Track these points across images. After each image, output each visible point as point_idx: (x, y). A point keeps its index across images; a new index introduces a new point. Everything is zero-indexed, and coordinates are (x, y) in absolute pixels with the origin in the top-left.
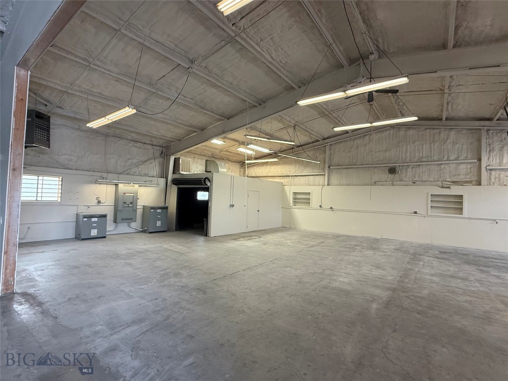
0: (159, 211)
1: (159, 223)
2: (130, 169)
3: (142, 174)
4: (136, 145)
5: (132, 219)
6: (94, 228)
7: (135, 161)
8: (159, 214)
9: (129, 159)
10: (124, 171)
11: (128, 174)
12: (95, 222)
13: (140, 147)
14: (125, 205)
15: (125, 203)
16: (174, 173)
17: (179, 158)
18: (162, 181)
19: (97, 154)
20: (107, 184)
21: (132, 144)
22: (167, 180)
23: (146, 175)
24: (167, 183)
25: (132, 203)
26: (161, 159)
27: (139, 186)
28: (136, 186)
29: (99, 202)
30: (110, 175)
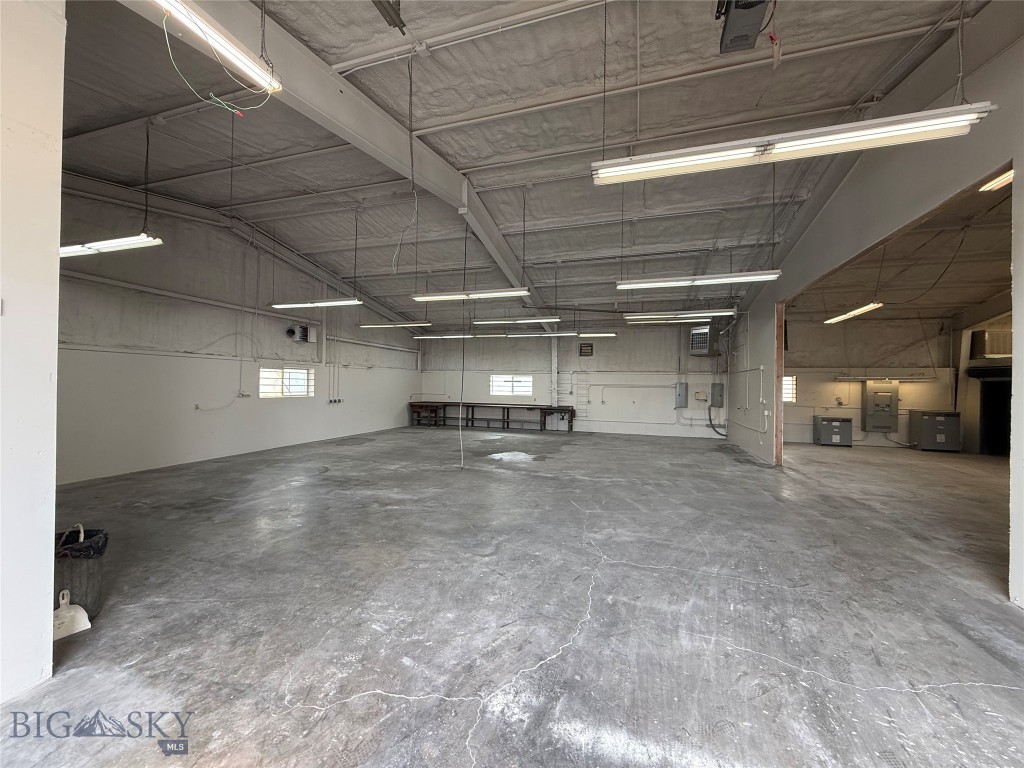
0: (941, 419)
1: (941, 438)
2: (883, 359)
3: (905, 365)
4: (891, 324)
5: (890, 428)
6: (836, 433)
7: (891, 346)
8: (941, 423)
9: (881, 346)
10: (875, 363)
11: (880, 366)
12: (836, 427)
13: (900, 326)
14: (877, 408)
15: (877, 405)
16: (972, 358)
17: (983, 331)
18: (946, 374)
19: (833, 345)
20: (850, 382)
22: (957, 370)
23: (912, 365)
24: (957, 375)
25: (889, 406)
26: (943, 338)
27: (901, 382)
28: (895, 383)
29: (840, 404)
30: (853, 370)
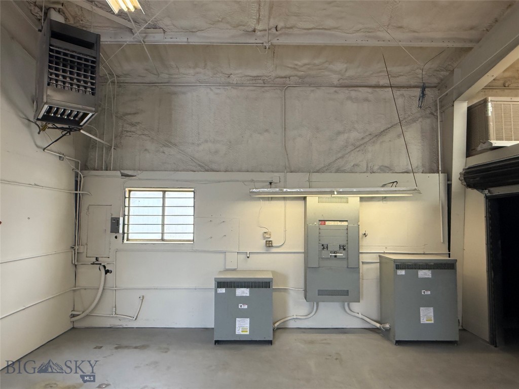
0: (425, 274)
1: (427, 315)
2: (342, 157)
3: (376, 168)
4: (353, 94)
5: (346, 293)
6: (243, 314)
7: (354, 135)
8: (425, 282)
9: (339, 133)
10: (329, 164)
11: (338, 171)
12: (243, 299)
13: (366, 100)
14: (325, 254)
15: (324, 247)
16: (470, 150)
17: (485, 103)
18: (435, 181)
19: (267, 131)
20: (284, 199)
21: (343, 94)
22: (449, 178)
23: (385, 169)
24: (449, 187)
25: (343, 248)
26: (428, 121)
27: (362, 199)
28: (354, 200)
29: (269, 244)
30: (290, 176)
